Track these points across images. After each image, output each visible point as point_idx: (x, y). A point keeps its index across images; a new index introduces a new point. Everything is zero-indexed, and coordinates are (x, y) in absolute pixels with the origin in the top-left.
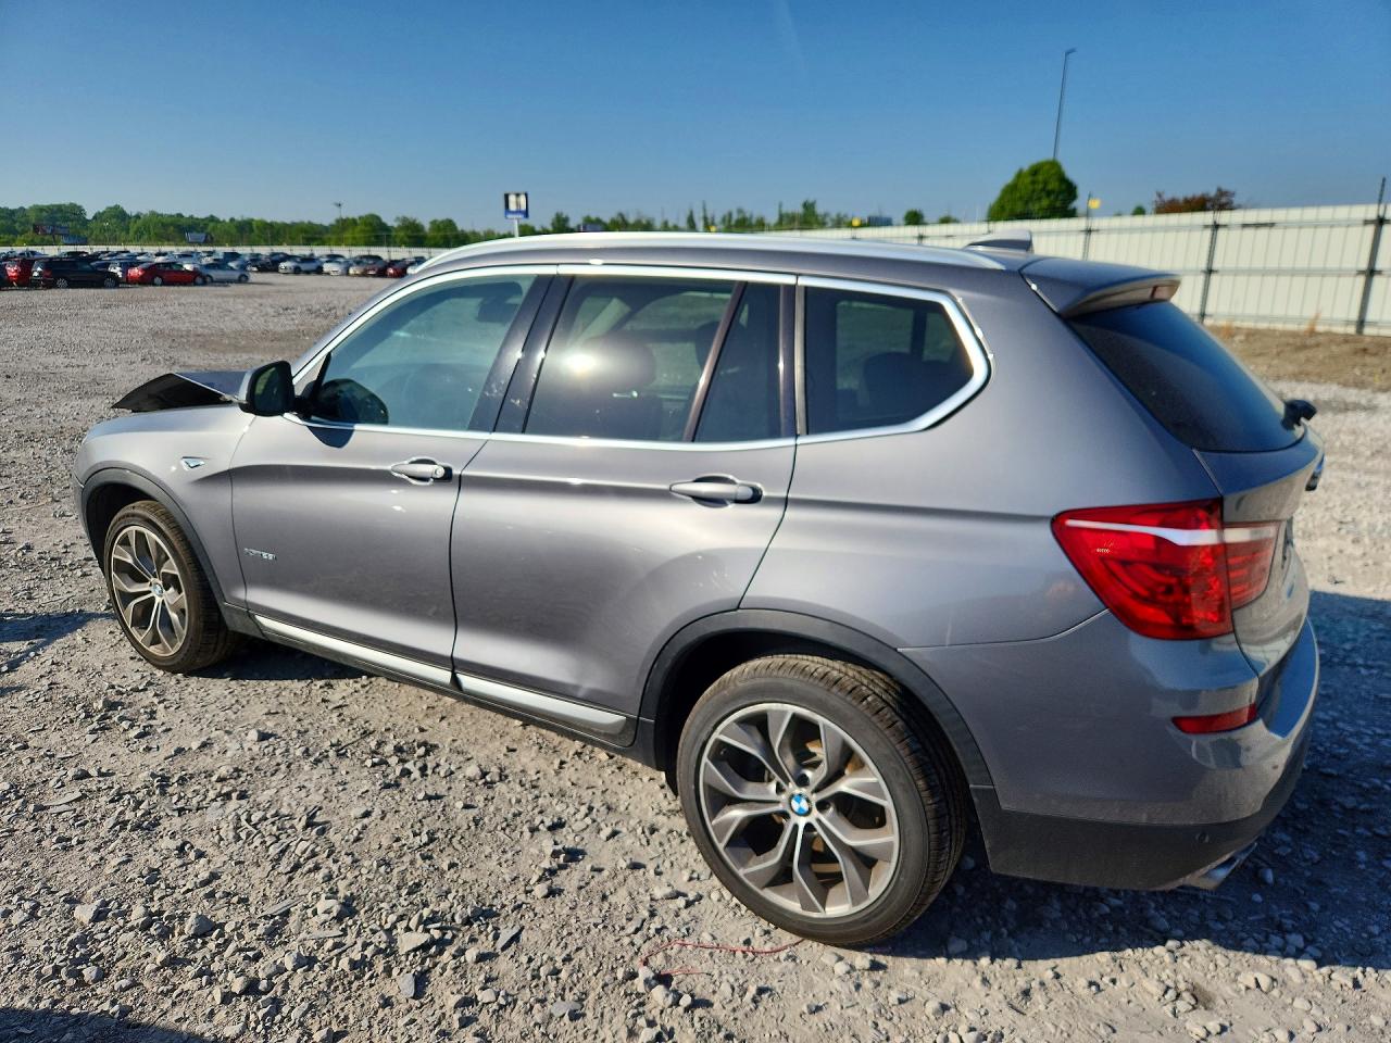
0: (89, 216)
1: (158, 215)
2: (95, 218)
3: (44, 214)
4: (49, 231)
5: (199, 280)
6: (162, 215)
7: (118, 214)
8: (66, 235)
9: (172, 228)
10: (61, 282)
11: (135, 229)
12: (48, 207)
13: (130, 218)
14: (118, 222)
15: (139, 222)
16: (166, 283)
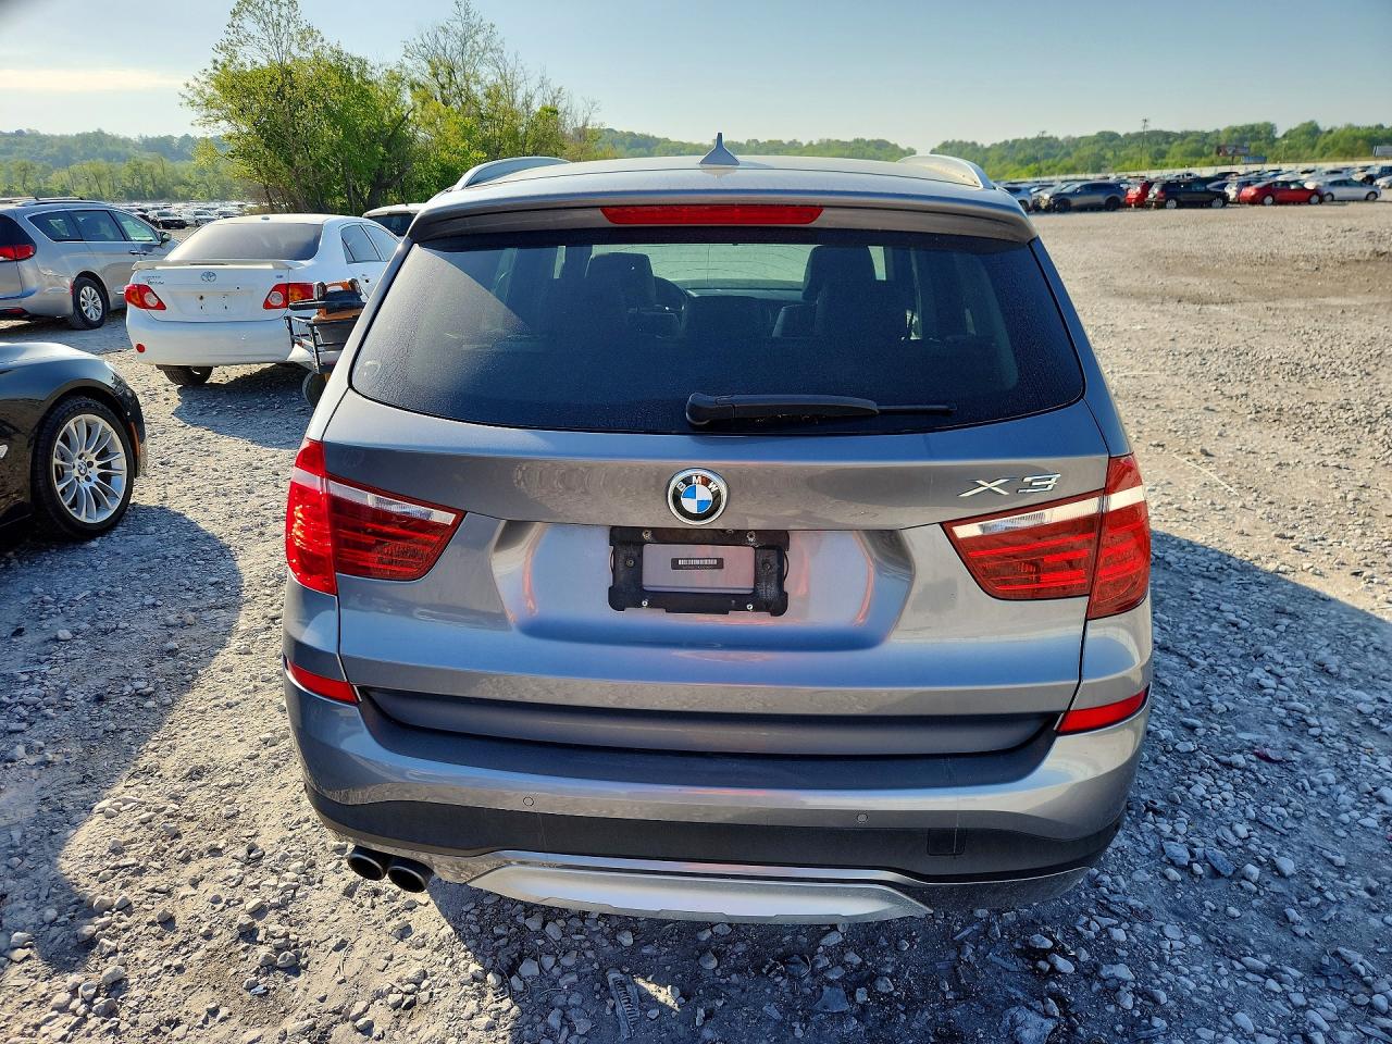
0: (1279, 135)
1: (1354, 128)
2: (1285, 136)
3: (1236, 135)
4: (1230, 152)
5: (1315, 199)
6: (1358, 128)
7: (1312, 131)
8: (1245, 155)
9: (1360, 142)
10: (1173, 203)
11: (1322, 144)
12: (1241, 127)
13: (1321, 133)
14: (1311, 139)
15: (1331, 137)
16: (1276, 202)
